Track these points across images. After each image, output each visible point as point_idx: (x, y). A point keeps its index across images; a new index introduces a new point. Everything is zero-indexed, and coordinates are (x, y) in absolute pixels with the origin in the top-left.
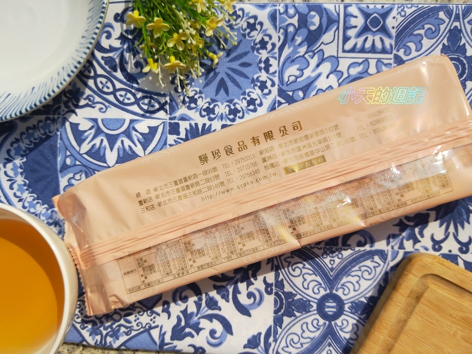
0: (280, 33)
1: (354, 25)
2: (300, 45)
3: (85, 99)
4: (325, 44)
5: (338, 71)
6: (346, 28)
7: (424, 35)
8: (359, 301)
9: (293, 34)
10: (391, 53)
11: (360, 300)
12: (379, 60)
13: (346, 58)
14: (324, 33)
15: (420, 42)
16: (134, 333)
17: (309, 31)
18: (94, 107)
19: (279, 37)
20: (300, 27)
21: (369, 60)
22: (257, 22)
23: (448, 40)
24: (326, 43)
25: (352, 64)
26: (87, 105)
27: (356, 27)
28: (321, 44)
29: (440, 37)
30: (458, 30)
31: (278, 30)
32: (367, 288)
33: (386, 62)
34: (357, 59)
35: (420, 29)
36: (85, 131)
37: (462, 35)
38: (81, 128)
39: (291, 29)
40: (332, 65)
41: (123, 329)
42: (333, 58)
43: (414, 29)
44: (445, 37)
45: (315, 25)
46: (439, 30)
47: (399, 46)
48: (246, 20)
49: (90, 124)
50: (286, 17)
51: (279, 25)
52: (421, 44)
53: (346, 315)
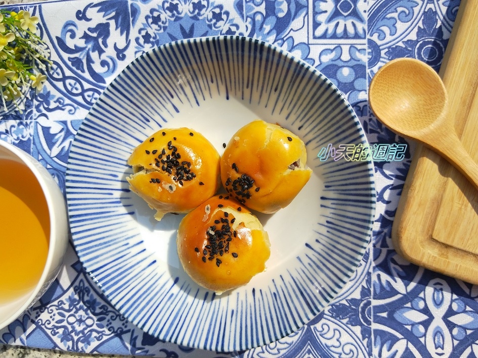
0: (248, 22)
1: (324, 10)
2: (268, 33)
3: (55, 102)
4: (294, 31)
5: (309, 59)
6: (315, 14)
7: (397, 19)
8: (340, 304)
9: (261, 22)
10: (365, 38)
11: (341, 302)
12: (352, 46)
13: (318, 44)
14: (293, 20)
15: (394, 25)
16: (105, 338)
17: (278, 18)
18: (63, 110)
19: (247, 26)
20: (268, 15)
21: (342, 46)
22: (223, 12)
23: (423, 23)
24: (295, 29)
25: (324, 50)
26: (57, 108)
27: (326, 12)
28: (290, 31)
29: (415, 20)
30: (433, 12)
31: (245, 19)
32: (349, 290)
33: (359, 47)
34: (328, 46)
35: (393, 12)
36: (56, 134)
37: (437, 18)
38: (52, 131)
39: (259, 18)
40: (302, 52)
41: (94, 334)
42: (304, 45)
43: (386, 12)
44: (420, 19)
45: (283, 12)
46: (413, 13)
47: (372, 31)
48: (212, 10)
49: (60, 127)
50: (253, 5)
51: (246, 13)
52: (395, 27)
53: (326, 319)
